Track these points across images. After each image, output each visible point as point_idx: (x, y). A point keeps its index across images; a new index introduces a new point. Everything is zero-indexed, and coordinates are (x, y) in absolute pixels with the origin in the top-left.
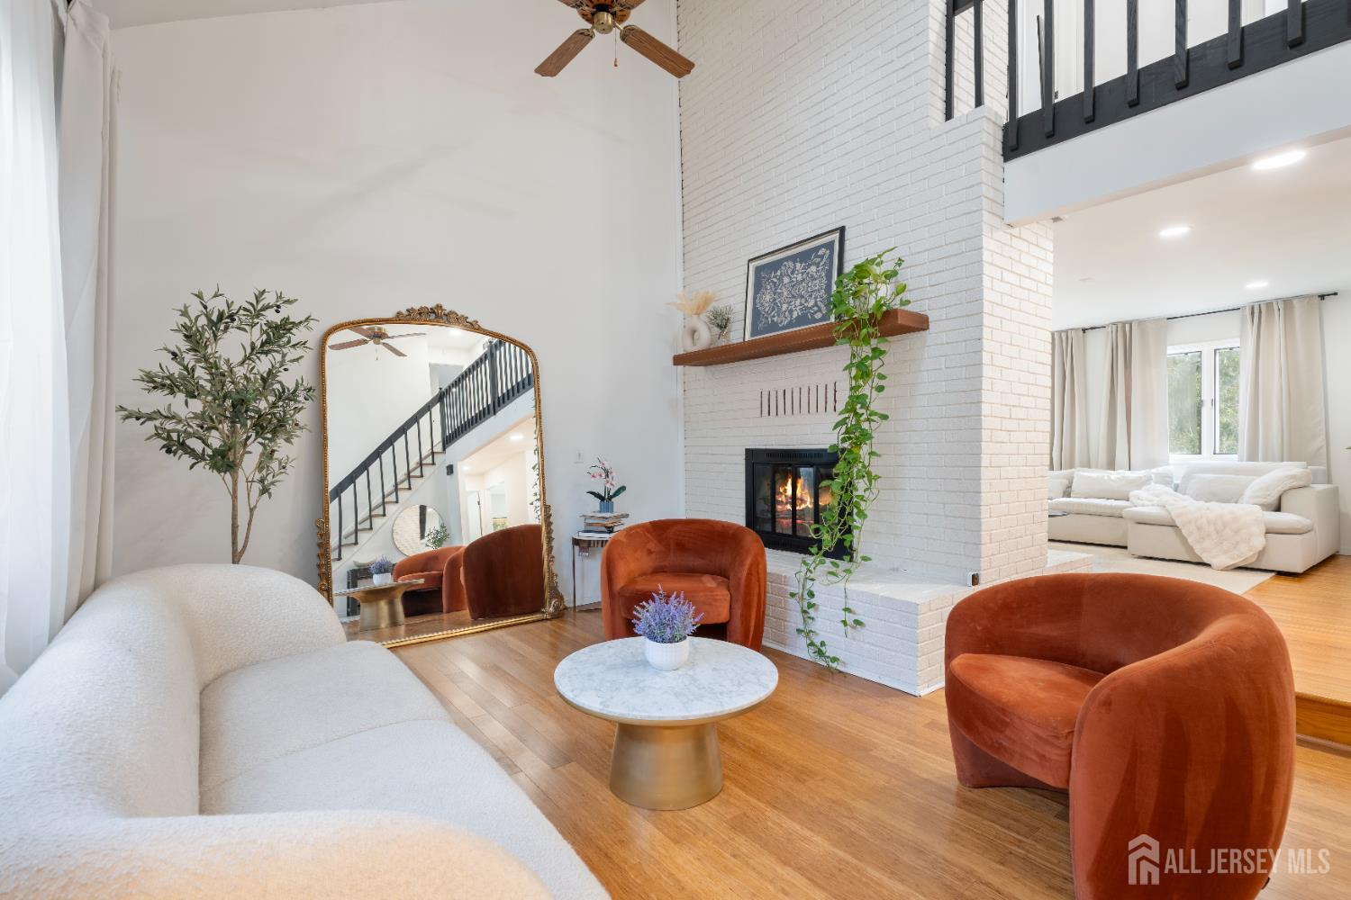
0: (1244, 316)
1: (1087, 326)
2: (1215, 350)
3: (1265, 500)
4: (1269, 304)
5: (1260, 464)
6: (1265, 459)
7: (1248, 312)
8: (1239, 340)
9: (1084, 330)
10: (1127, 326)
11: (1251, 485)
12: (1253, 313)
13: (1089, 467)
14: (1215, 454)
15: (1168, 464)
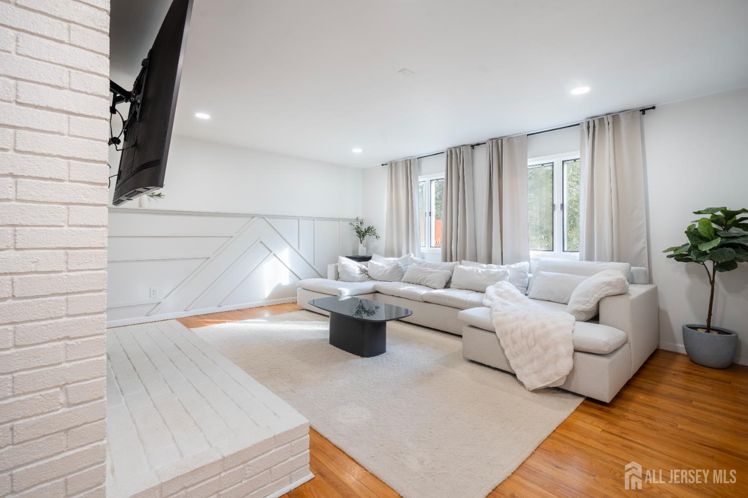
0: (582, 130)
1: (474, 142)
2: (563, 162)
3: (585, 307)
4: (601, 120)
5: (594, 264)
6: (600, 260)
7: (585, 127)
8: (579, 151)
9: (473, 146)
10: (500, 141)
11: (576, 289)
12: (588, 128)
13: (477, 261)
14: (563, 251)
15: (528, 259)
